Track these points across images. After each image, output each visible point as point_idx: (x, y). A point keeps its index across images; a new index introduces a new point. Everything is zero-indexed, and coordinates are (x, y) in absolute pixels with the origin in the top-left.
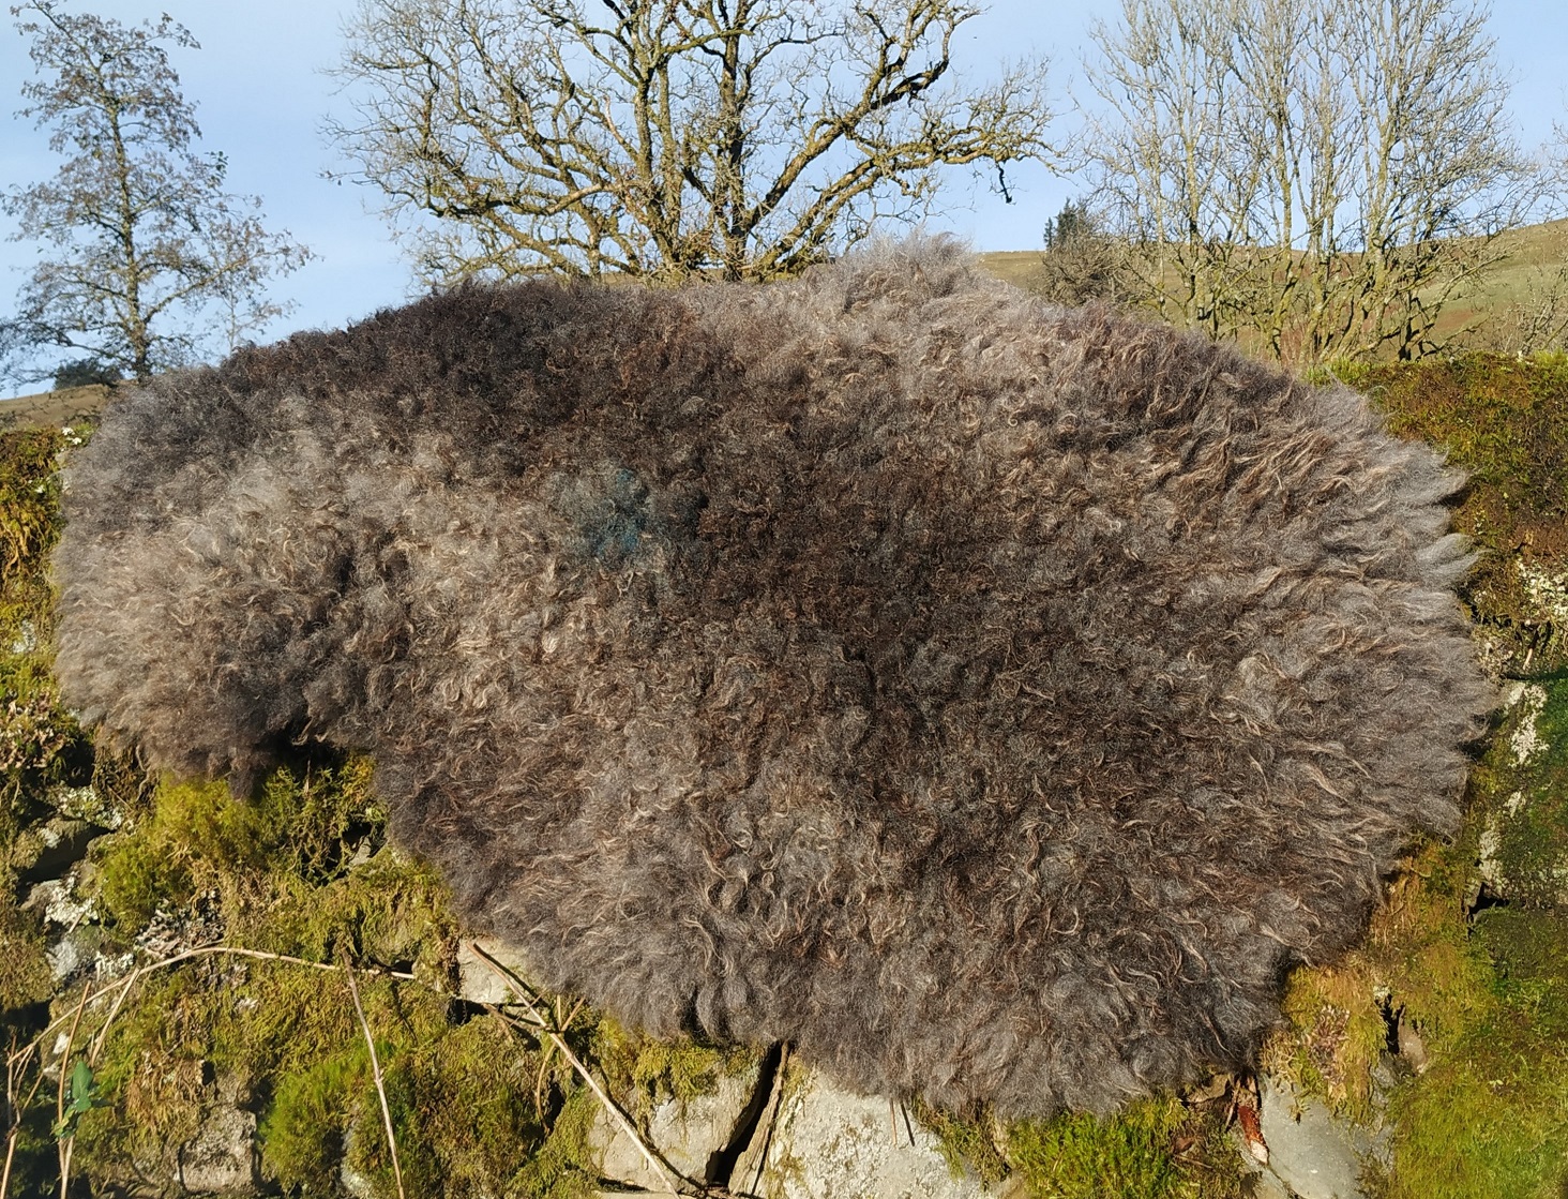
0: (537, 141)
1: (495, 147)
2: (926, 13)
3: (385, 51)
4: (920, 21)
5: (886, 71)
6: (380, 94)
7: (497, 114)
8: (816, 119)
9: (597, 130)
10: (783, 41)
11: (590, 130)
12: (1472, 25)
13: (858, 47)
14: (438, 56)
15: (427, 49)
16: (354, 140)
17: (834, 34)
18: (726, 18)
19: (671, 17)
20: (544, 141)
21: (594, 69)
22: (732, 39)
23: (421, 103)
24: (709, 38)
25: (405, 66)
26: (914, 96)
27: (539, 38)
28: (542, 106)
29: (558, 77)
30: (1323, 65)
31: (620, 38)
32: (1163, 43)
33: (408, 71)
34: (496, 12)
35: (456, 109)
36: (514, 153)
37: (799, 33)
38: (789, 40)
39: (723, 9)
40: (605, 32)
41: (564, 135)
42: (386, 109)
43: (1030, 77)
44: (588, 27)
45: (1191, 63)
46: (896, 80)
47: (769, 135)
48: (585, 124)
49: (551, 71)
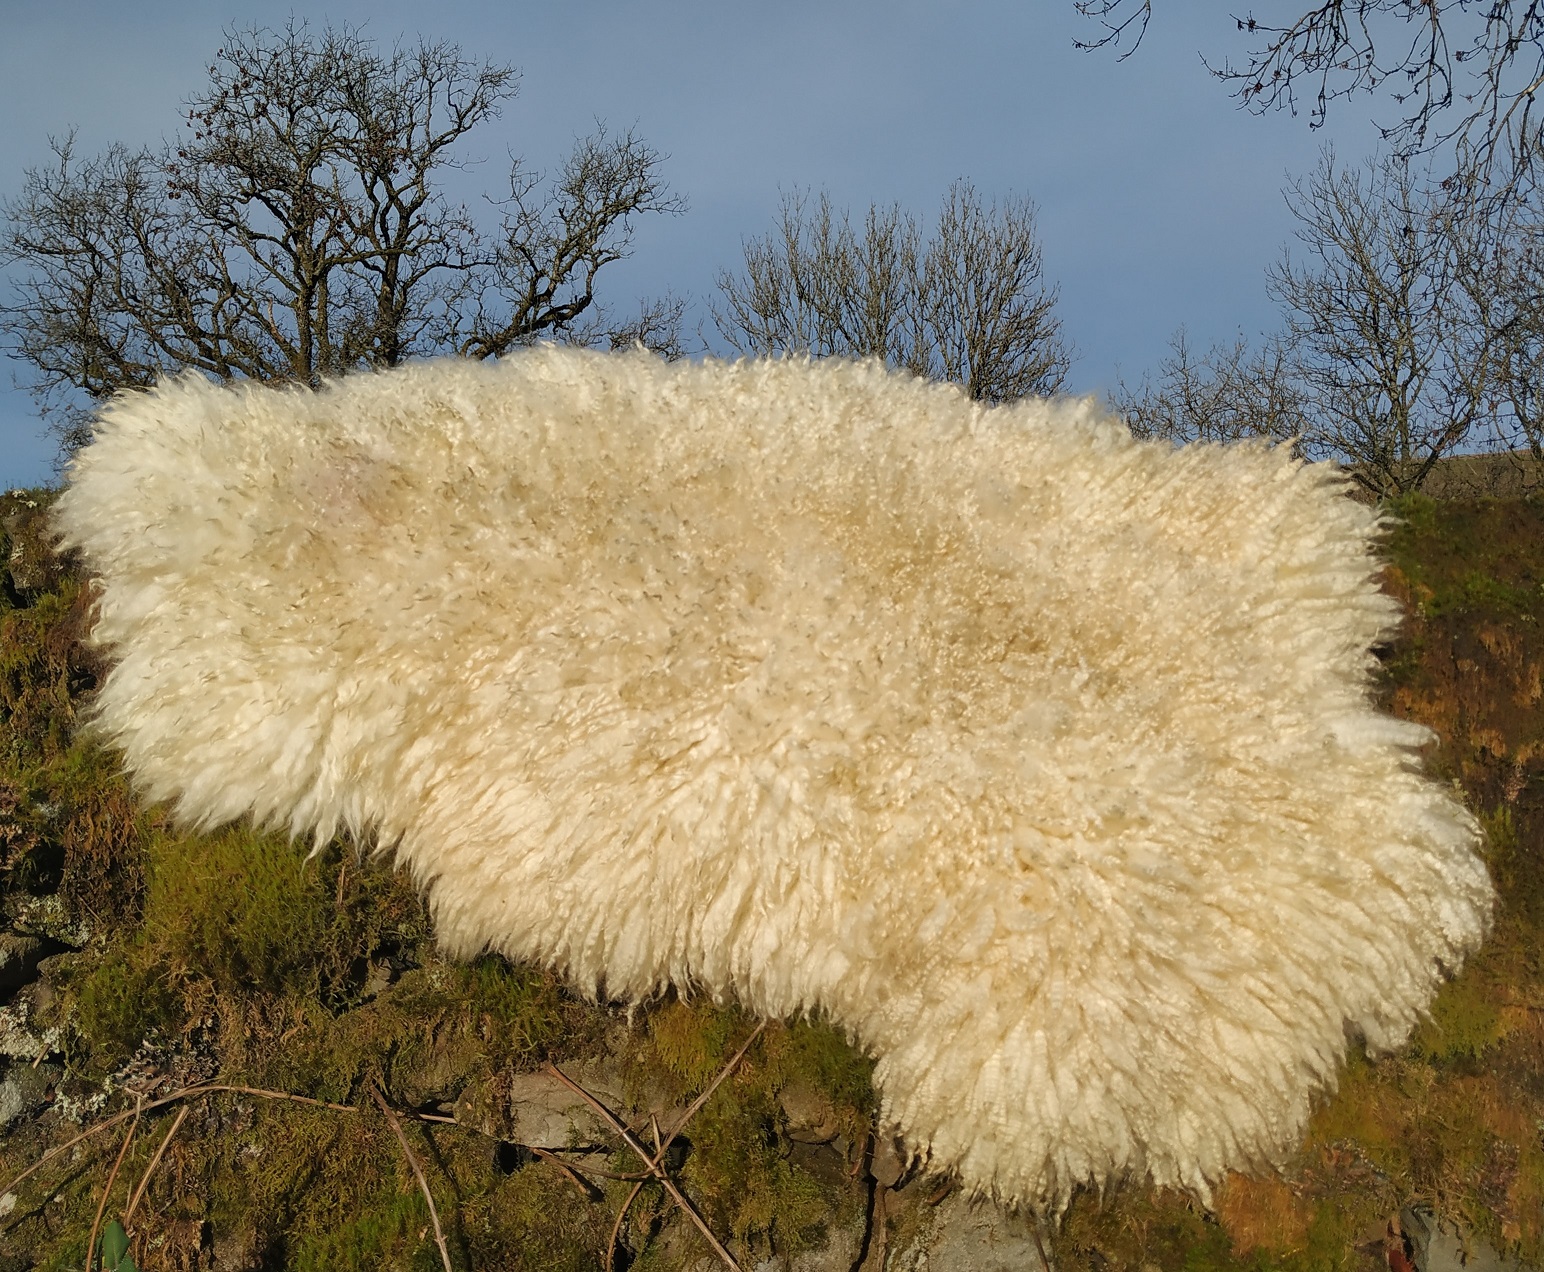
0: (196, 334)
1: (155, 337)
2: (574, 252)
3: (48, 236)
4: (567, 259)
5: (535, 300)
6: (41, 276)
7: (156, 306)
8: (469, 337)
9: (254, 329)
10: (438, 264)
11: (249, 329)
12: (1040, 308)
13: (510, 276)
14: (103, 247)
15: (92, 238)
16: (12, 317)
17: (487, 263)
18: (387, 239)
19: (334, 233)
20: (203, 334)
21: (254, 273)
22: (392, 257)
23: (81, 287)
24: (372, 254)
25: (67, 252)
26: (559, 325)
27: (202, 238)
28: (201, 302)
29: (219, 276)
30: (918, 330)
31: (285, 245)
32: (782, 299)
33: (70, 257)
34: (162, 210)
35: (114, 296)
36: (170, 342)
37: (454, 259)
38: (444, 264)
39: (385, 230)
40: (271, 239)
41: (223, 331)
42: (46, 291)
43: (666, 318)
44: (255, 231)
45: (807, 318)
46: (544, 310)
47: (421, 348)
48: (243, 323)
49: (211, 270)
